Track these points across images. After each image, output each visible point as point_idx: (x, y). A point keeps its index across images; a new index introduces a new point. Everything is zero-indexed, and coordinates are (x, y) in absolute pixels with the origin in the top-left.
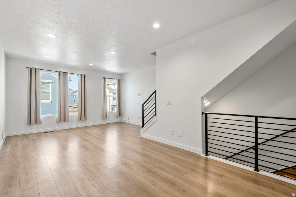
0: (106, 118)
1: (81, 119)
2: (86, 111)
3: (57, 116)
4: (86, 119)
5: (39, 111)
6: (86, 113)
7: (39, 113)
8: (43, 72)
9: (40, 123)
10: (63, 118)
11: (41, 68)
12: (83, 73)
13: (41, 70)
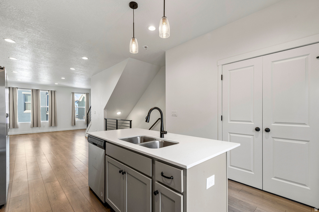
0: (75, 125)
1: (51, 125)
2: (56, 119)
3: (30, 122)
4: (56, 125)
5: (16, 119)
6: (56, 121)
7: (16, 120)
8: (19, 89)
9: (17, 127)
10: (36, 124)
11: (17, 87)
12: (53, 90)
13: (18, 88)
